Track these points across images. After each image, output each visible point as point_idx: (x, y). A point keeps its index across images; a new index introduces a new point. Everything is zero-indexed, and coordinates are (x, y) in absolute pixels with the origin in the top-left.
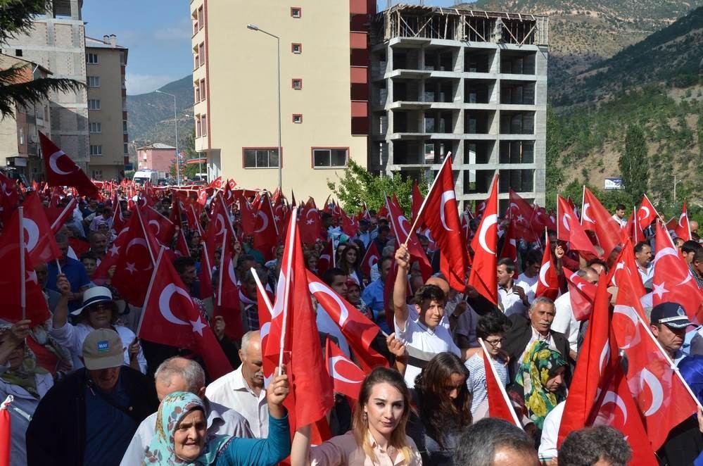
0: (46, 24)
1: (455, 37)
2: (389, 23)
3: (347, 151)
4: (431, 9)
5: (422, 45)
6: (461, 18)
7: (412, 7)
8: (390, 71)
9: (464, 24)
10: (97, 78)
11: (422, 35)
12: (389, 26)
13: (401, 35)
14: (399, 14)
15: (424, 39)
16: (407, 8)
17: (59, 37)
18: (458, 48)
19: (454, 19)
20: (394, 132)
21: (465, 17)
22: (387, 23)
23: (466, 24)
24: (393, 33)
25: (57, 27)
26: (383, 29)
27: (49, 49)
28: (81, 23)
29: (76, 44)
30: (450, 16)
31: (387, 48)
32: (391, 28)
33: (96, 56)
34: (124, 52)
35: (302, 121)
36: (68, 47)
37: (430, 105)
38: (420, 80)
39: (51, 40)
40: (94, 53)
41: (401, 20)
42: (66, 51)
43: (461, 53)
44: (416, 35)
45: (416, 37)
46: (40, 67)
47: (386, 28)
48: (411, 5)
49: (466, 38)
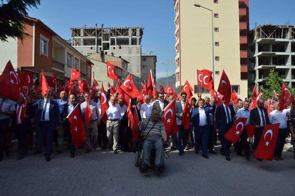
0: (129, 47)
1: (287, 38)
2: (256, 33)
3: (239, 87)
4: (275, 26)
5: (270, 42)
6: (289, 29)
7: (267, 25)
8: (257, 53)
9: (291, 32)
10: (146, 66)
11: (271, 37)
12: (256, 34)
13: (262, 38)
14: (261, 29)
15: (272, 39)
16: (264, 26)
17: (133, 51)
18: (288, 42)
19: (286, 30)
20: (259, 79)
21: (291, 29)
22: (255, 34)
23: (292, 32)
24: (258, 37)
25: (132, 48)
26: (253, 36)
27: (129, 55)
28: (140, 46)
29: (138, 53)
30: (284, 29)
31: (255, 44)
32: (257, 35)
33: (146, 59)
34: (155, 57)
35: (219, 74)
36: (135, 54)
37: (276, 67)
38: (270, 57)
39: (130, 52)
40: (145, 57)
41: (262, 31)
42: (135, 55)
43: (290, 44)
44: (268, 37)
45: (269, 38)
46: (124, 60)
47: (255, 35)
48: (266, 25)
49: (292, 38)
